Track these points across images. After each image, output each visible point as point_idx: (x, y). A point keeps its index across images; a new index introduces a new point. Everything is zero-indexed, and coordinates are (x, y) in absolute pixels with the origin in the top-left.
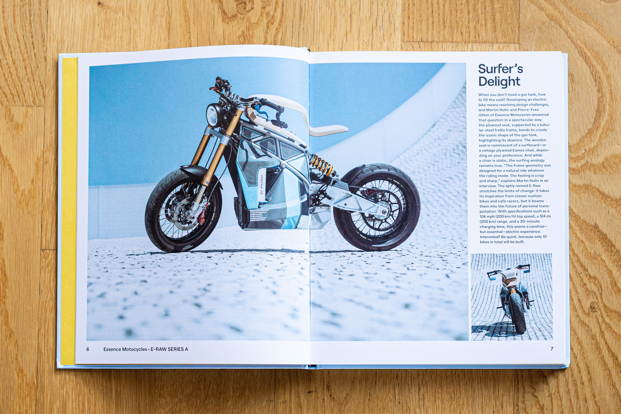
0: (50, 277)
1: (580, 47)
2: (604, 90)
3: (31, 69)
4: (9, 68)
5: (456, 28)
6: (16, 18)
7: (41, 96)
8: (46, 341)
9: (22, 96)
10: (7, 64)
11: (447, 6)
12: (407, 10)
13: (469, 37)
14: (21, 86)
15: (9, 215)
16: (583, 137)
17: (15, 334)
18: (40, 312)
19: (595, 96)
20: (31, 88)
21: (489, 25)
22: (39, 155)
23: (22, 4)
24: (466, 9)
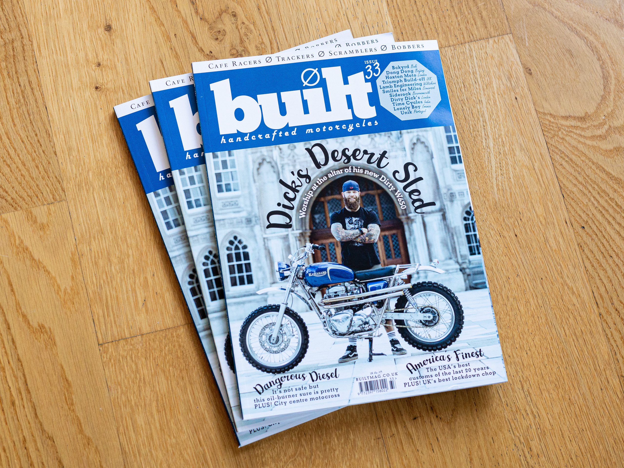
0: (116, 371)
1: (569, 24)
2: (603, 57)
3: (43, 166)
4: (20, 170)
5: (449, 33)
6: (15, 121)
7: (61, 191)
8: (128, 439)
9: (40, 195)
10: (17, 167)
11: (434, 15)
12: (398, 27)
13: (464, 38)
14: (37, 185)
15: (56, 318)
16: (599, 105)
17: (93, 440)
18: (114, 410)
19: (597, 65)
20: (47, 186)
21: (479, 23)
22: (73, 250)
23: (18, 106)
24: (453, 14)
